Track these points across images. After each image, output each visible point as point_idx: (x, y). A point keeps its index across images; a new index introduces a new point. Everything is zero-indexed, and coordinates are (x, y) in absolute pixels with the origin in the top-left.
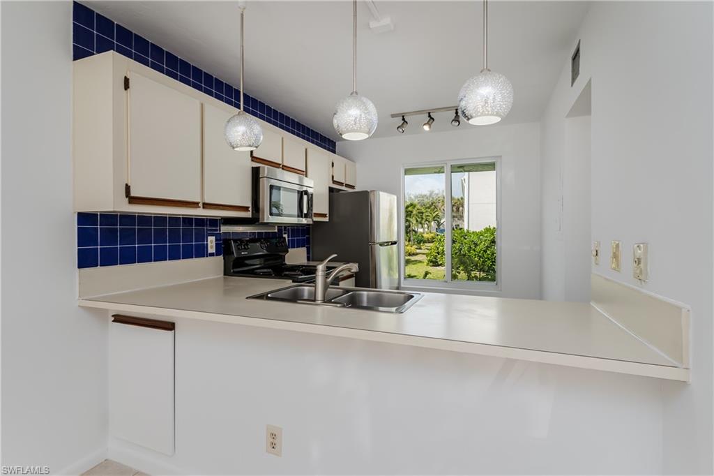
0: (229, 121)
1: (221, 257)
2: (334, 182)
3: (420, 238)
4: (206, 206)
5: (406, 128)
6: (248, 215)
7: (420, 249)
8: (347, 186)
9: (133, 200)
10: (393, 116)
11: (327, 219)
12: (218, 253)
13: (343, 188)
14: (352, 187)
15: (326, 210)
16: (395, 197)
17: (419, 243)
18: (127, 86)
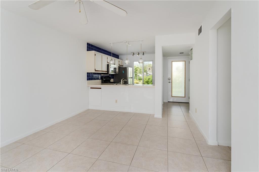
0: (110, 61)
1: (101, 80)
2: (119, 65)
3: (140, 78)
4: (102, 71)
5: (134, 55)
6: (107, 72)
7: (140, 81)
8: (122, 66)
9: (96, 71)
10: (132, 53)
11: (118, 73)
12: (101, 79)
13: (121, 66)
14: (123, 66)
15: (118, 71)
16: (132, 68)
17: (140, 80)
18: (95, 55)
